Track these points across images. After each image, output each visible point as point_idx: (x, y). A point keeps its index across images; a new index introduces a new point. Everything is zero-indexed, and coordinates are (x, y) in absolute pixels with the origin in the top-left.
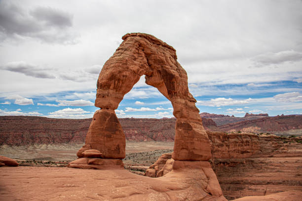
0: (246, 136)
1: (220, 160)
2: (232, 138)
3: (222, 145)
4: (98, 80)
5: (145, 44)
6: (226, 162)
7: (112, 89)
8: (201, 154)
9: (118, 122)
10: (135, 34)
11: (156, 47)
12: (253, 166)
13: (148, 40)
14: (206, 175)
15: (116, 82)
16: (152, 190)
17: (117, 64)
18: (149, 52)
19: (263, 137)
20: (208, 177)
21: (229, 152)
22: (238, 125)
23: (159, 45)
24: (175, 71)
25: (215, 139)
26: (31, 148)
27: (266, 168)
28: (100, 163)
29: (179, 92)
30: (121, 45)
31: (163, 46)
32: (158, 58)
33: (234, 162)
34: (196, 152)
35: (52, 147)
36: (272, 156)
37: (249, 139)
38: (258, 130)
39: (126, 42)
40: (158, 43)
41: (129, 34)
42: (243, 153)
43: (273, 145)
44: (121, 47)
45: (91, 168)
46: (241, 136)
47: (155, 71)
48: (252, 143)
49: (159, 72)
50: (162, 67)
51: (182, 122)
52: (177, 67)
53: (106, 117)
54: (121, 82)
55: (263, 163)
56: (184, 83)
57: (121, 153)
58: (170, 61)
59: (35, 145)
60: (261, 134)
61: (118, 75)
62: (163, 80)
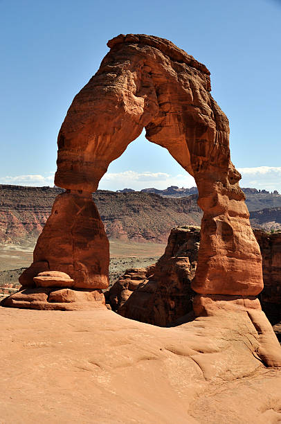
9: (98, 217)
15: (100, 138)
53: (78, 207)
62: (183, 136)
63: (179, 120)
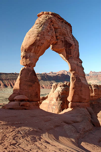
8: (85, 98)
9: (36, 76)
11: (61, 23)
14: (89, 112)
15: (36, 47)
16: (64, 123)
18: (57, 27)
20: (90, 114)
24: (72, 41)
29: (74, 56)
31: (65, 23)
32: (62, 32)
34: (83, 97)
40: (62, 21)
45: (23, 109)
47: (59, 41)
50: (64, 38)
52: (73, 38)
53: (29, 72)
54: (39, 48)
56: (77, 50)
57: (38, 98)
58: (69, 34)
61: (38, 43)
62: (64, 48)
63: (63, 42)
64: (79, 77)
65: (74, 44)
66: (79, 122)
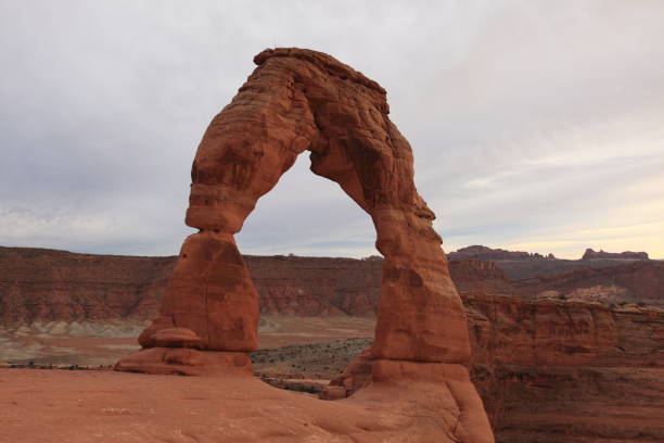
0: (579, 307)
1: (512, 368)
2: (543, 313)
3: (515, 330)
4: (194, 162)
5: (309, 75)
6: (527, 375)
7: (227, 185)
8: (444, 346)
10: (286, 52)
11: (336, 82)
12: (600, 388)
13: (318, 66)
14: (455, 397)
16: (317, 428)
17: (239, 125)
18: (319, 95)
19: (627, 313)
20: (461, 405)
21: (534, 347)
22: (565, 280)
23: (344, 78)
24: (381, 143)
25: (500, 314)
26: (23, 331)
27: (636, 395)
28: (193, 361)
29: (391, 193)
30: (250, 78)
31: (354, 81)
32: (341, 111)
33: (549, 376)
34: (432, 341)
35: (81, 327)
36: (652, 365)
37: (588, 317)
38: (618, 295)
39: (263, 71)
40: (342, 74)
41: (271, 51)
42: (571, 351)
43: (655, 336)
44: (251, 84)
45: (173, 372)
46: (566, 307)
48: (596, 327)
49: (343, 143)
50: (351, 132)
51: (398, 266)
52: (388, 133)
55: (626, 381)
56: (403, 172)
57: (246, 337)
58: (370, 119)
59: (37, 324)
60: (622, 305)
61: (244, 150)
64: (413, 267)
65: (387, 151)
66: (389, 429)
